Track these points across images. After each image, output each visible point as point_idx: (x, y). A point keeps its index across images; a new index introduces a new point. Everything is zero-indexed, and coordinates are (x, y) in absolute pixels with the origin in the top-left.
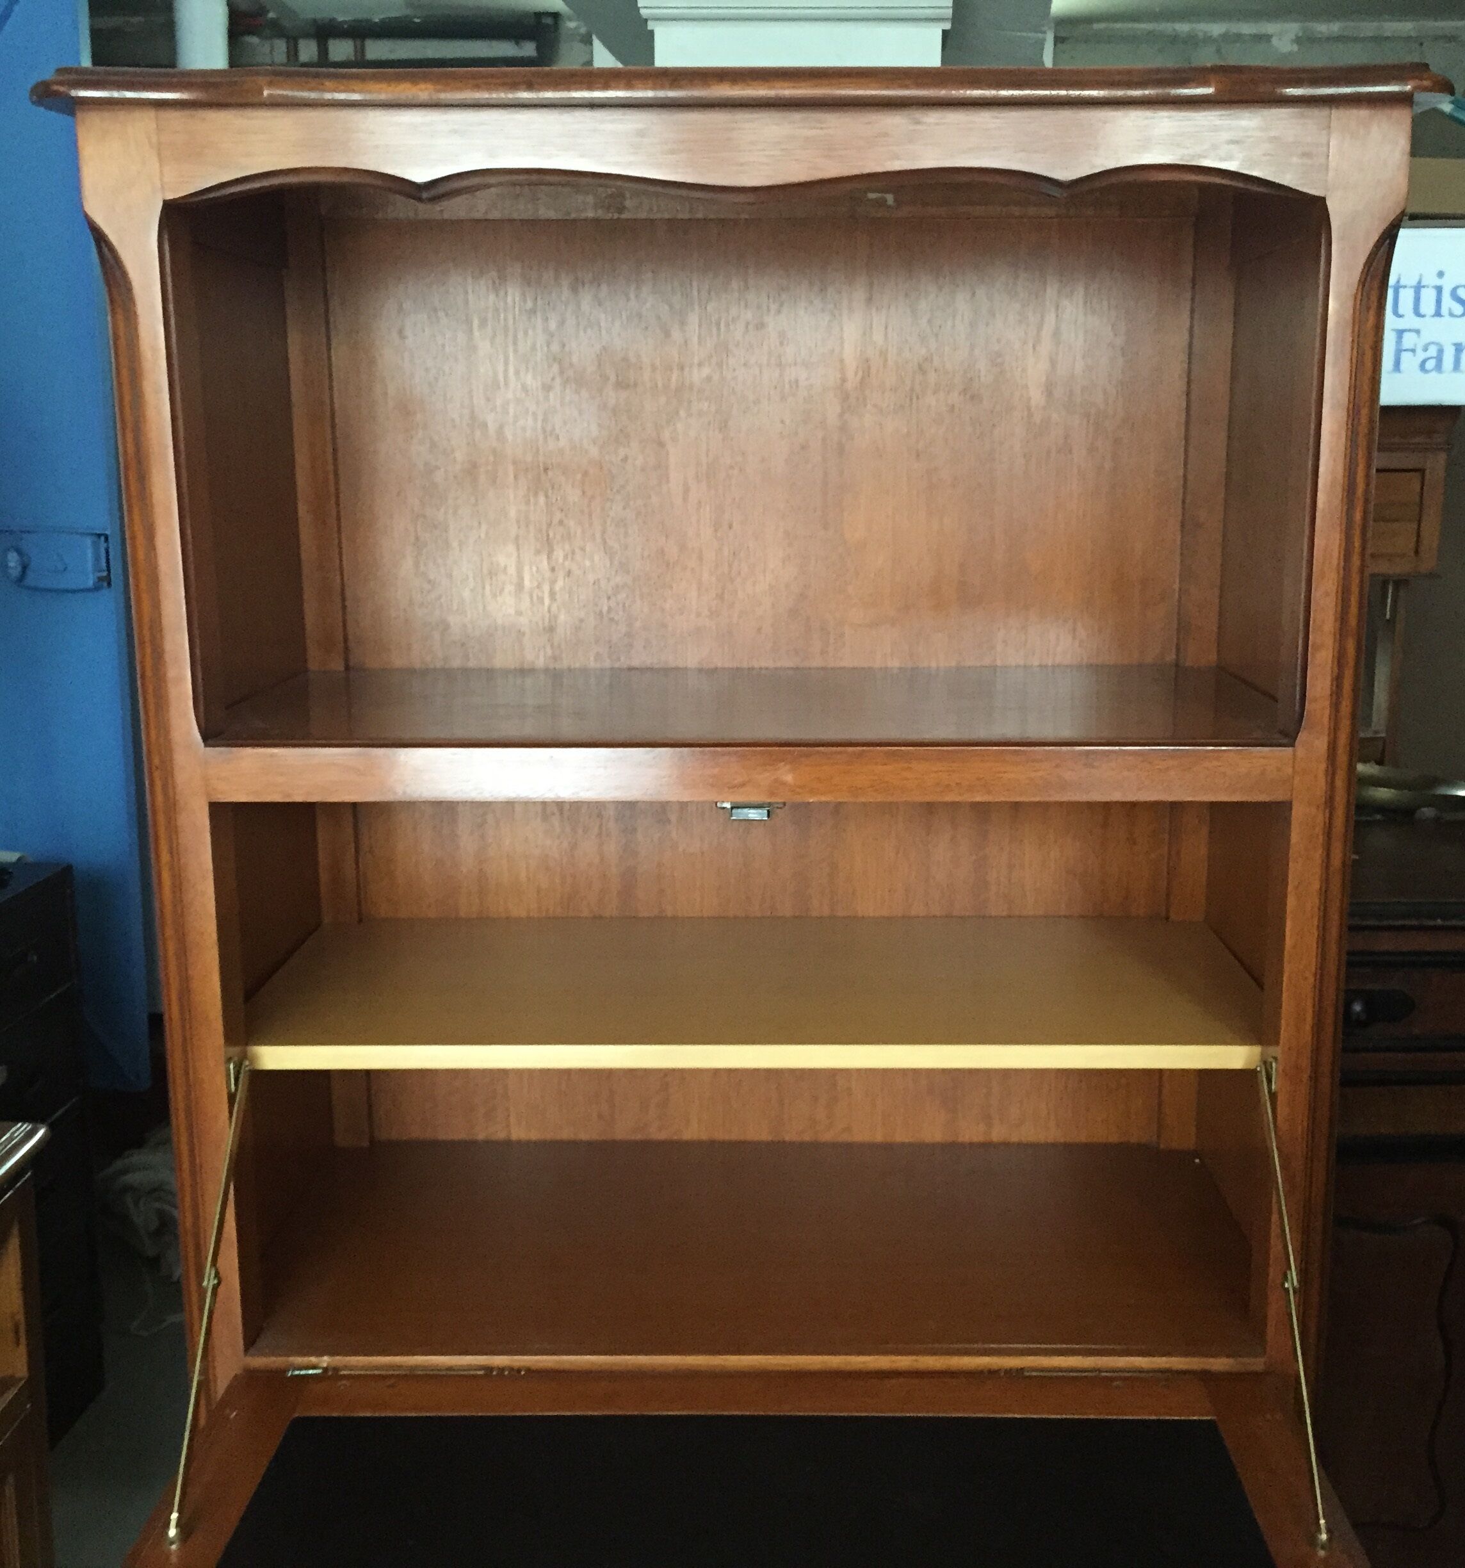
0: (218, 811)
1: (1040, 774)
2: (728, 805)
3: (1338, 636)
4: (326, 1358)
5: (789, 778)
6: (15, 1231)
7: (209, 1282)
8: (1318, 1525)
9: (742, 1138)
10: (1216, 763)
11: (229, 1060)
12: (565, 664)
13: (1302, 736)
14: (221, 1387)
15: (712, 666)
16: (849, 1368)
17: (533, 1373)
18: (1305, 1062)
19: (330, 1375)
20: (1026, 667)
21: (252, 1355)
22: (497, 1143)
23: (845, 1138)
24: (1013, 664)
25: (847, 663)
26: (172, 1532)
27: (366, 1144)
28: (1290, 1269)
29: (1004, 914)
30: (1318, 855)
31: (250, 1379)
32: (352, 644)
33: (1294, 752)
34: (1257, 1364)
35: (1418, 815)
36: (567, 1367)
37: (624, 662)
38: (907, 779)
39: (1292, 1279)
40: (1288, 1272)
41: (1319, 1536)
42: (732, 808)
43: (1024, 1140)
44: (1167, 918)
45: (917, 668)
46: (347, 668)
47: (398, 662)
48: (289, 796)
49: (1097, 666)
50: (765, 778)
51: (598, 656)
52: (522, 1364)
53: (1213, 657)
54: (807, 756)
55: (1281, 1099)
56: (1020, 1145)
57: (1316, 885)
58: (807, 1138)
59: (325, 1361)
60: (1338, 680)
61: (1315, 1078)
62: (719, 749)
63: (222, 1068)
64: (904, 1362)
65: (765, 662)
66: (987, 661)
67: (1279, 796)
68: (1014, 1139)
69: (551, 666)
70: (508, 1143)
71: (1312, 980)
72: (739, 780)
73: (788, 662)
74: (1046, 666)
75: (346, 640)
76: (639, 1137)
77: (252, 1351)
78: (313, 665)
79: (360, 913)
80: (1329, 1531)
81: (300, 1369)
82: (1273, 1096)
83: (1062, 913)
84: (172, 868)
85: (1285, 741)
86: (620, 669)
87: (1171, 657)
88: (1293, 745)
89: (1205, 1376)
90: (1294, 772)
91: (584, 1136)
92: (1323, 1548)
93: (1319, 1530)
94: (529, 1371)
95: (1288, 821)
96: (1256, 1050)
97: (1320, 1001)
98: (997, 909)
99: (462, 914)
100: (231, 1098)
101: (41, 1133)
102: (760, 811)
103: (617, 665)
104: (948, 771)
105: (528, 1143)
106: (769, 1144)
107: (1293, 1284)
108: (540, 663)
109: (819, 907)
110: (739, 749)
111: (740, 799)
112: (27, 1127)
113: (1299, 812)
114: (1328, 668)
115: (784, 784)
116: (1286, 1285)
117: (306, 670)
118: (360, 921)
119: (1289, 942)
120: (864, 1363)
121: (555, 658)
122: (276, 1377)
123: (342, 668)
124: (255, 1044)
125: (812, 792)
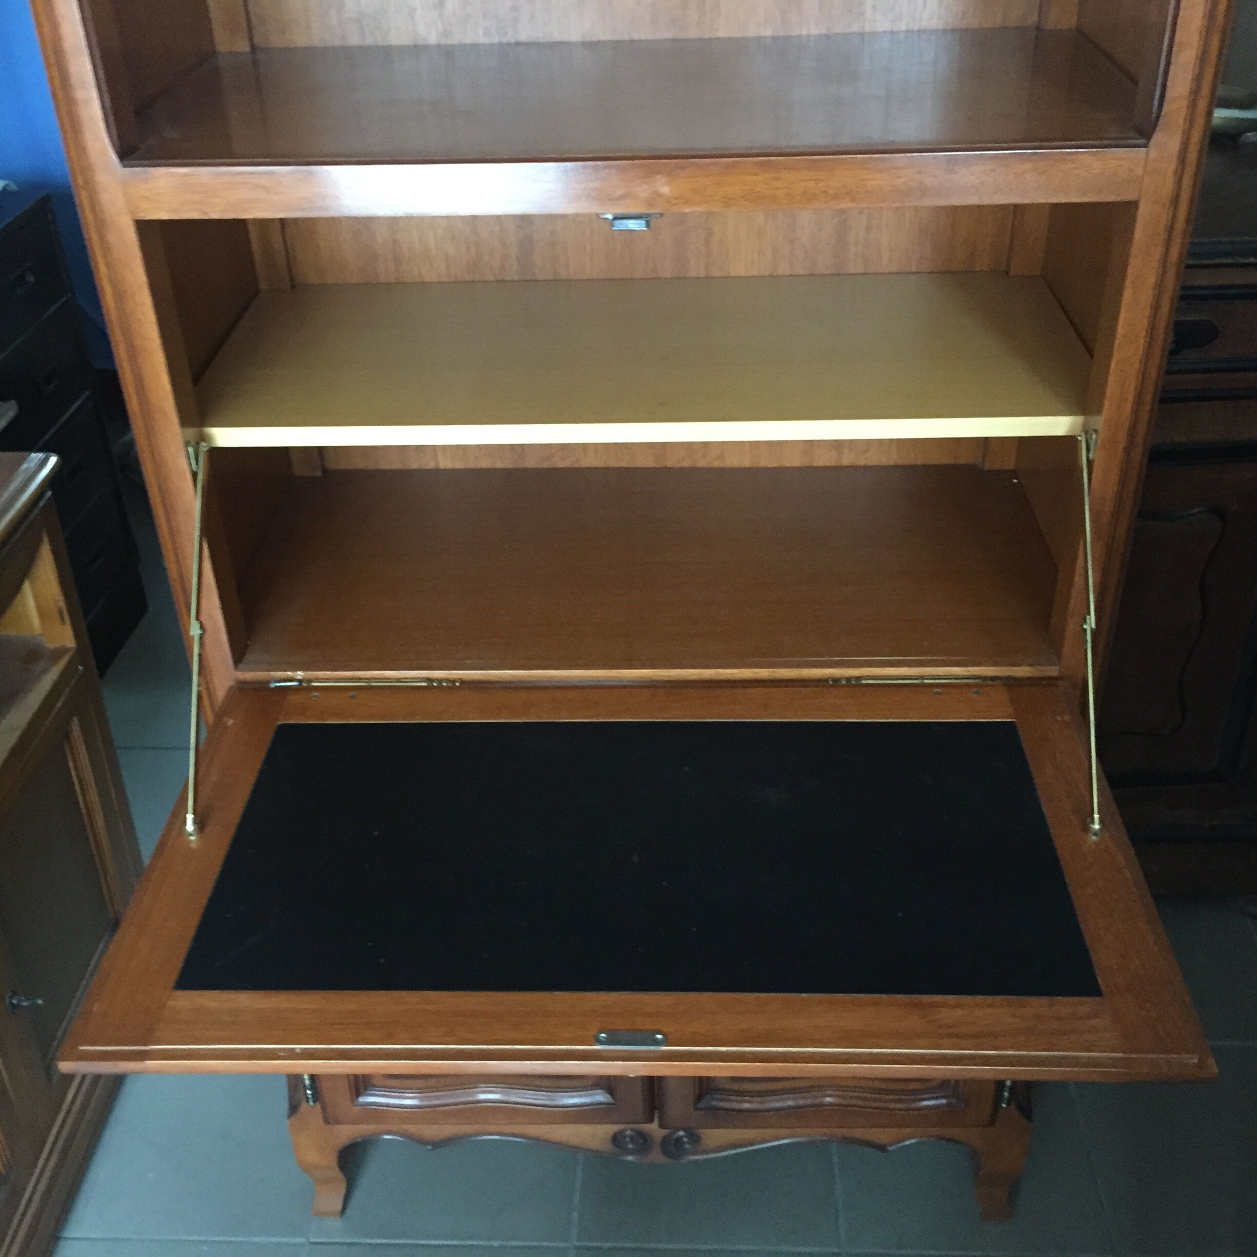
0: (145, 228)
1: (903, 180)
2: (610, 217)
3: (1204, 34)
4: (299, 673)
5: (665, 190)
6: (46, 540)
7: (195, 631)
8: (1093, 818)
9: (631, 465)
10: (1071, 165)
11: (187, 444)
12: (455, 40)
13: (1158, 137)
14: (221, 693)
15: (595, 39)
16: (720, 678)
17: (466, 684)
18: (1122, 436)
19: (303, 688)
20: (892, 33)
21: (242, 671)
22: (429, 472)
23: (717, 464)
24: (881, 30)
25: (721, 34)
26: (190, 827)
27: (319, 474)
28: (1089, 614)
29: (862, 271)
30: (1158, 252)
31: (242, 689)
32: (254, 20)
33: (1147, 154)
34: (1052, 671)
35: (1243, 138)
36: (492, 678)
37: (510, 37)
38: (777, 188)
39: (1090, 622)
40: (1088, 617)
41: (1091, 826)
42: (615, 219)
43: (869, 464)
44: (1007, 273)
45: (789, 37)
46: (253, 48)
47: (300, 40)
48: (205, 213)
49: (961, 30)
50: (643, 190)
51: (487, 31)
52: (457, 677)
53: (1074, 19)
54: (682, 168)
55: (1096, 468)
56: (865, 467)
57: (1152, 279)
58: (686, 464)
59: (300, 674)
60: (1198, 79)
61: (1128, 449)
62: (599, 163)
63: (183, 453)
64: (763, 673)
65: (645, 33)
66: (855, 28)
67: (1127, 196)
68: (862, 463)
69: (443, 42)
70: (437, 472)
71: (1137, 365)
72: (619, 192)
73: (666, 33)
74: (912, 31)
75: (248, 20)
76: (545, 465)
77: (241, 666)
78: (221, 47)
79: (292, 279)
80: (1101, 821)
81: (279, 682)
82: (1090, 463)
83: (914, 269)
84: (111, 281)
85: (1141, 141)
86: (508, 44)
87: (1032, 19)
88: (1146, 146)
89: (1010, 683)
90: (1145, 171)
91: (499, 465)
92: (1095, 834)
93: (1093, 822)
94: (462, 682)
95: (1133, 219)
96: (1079, 419)
97: (1143, 382)
98: (855, 267)
99: (383, 279)
100: (194, 475)
101: (53, 460)
102: (639, 221)
103: (504, 40)
104: (815, 180)
105: (453, 471)
106: (654, 470)
107: (1090, 626)
108: (433, 40)
109: (696, 269)
110: (619, 162)
111: (620, 211)
112: (41, 455)
113: (1143, 212)
114: (1191, 66)
115: (660, 195)
116: (1085, 627)
117: (213, 53)
118: (293, 287)
119: (1121, 330)
120: (731, 674)
121: (446, 33)
122: (261, 687)
123: (248, 49)
124: (208, 427)
125: (687, 202)
